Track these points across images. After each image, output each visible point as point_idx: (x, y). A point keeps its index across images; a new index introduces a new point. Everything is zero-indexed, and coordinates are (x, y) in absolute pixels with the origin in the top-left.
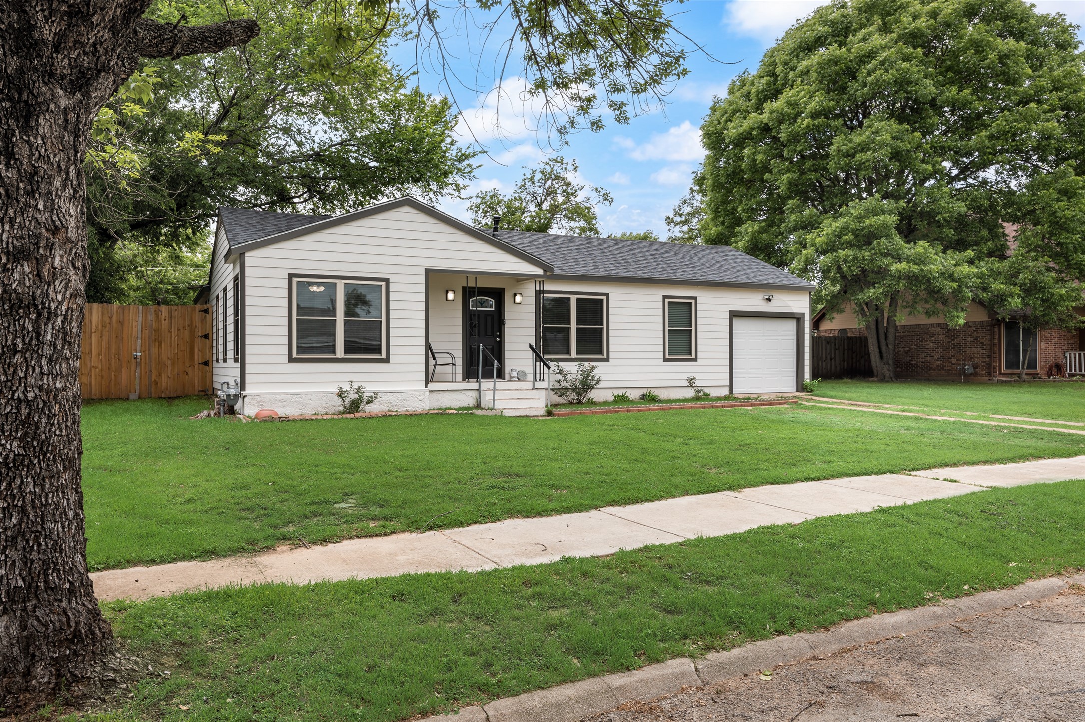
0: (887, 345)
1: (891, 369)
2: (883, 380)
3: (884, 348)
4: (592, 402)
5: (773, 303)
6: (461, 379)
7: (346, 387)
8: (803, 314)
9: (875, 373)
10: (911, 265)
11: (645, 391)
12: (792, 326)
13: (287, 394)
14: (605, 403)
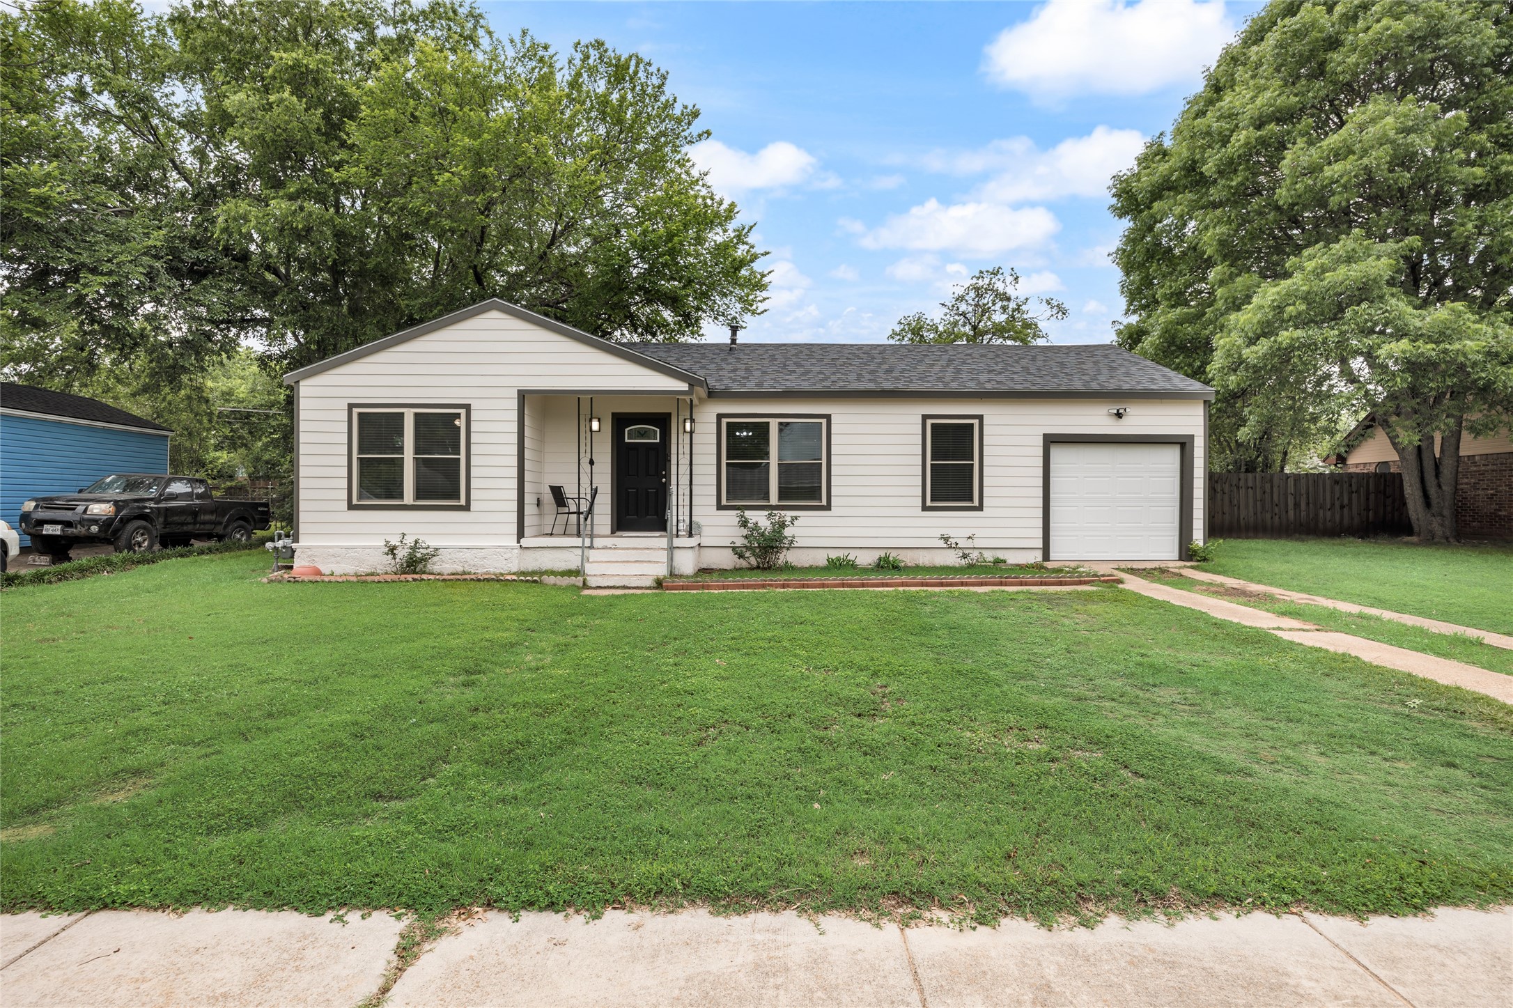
0: (1439, 486)
1: (1447, 523)
2: (1430, 541)
3: (1432, 491)
4: (789, 568)
5: (1124, 420)
6: (608, 530)
7: (395, 541)
8: (1192, 437)
9: (1416, 529)
10: (1420, 343)
11: (882, 554)
12: (1171, 456)
13: (341, 547)
14: (812, 569)
